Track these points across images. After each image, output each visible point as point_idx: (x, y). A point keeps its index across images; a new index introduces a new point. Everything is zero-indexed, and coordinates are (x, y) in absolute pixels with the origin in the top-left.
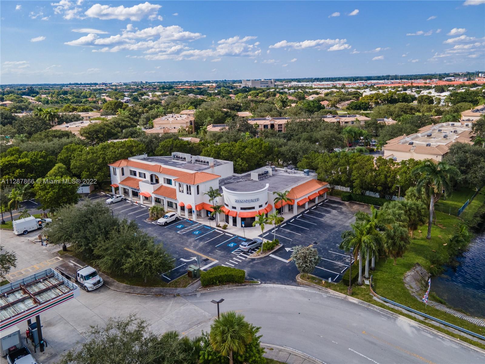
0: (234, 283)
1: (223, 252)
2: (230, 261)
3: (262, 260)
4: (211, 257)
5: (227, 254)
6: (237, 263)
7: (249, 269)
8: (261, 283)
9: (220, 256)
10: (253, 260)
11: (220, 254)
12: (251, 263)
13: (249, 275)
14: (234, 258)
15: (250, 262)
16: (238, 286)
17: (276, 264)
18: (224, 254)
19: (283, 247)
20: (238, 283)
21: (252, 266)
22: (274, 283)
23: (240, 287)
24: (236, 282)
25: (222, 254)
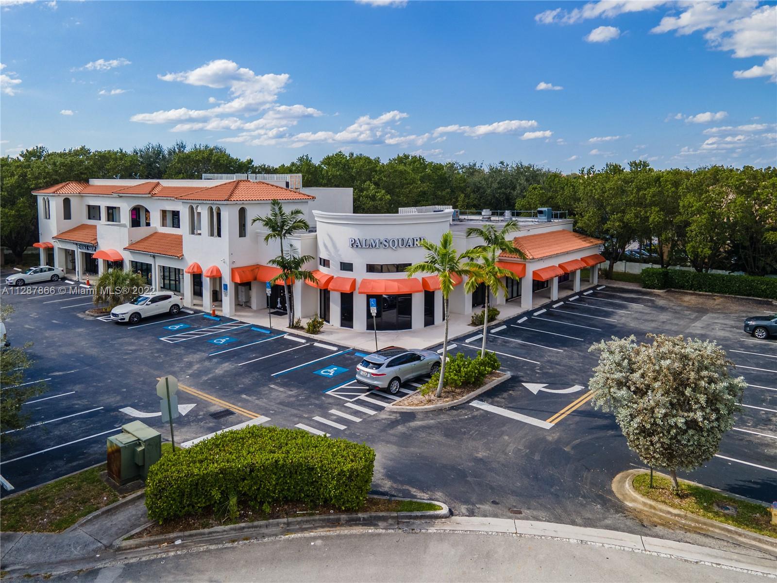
0: (315, 507)
1: (294, 392)
2: (317, 418)
3: (444, 418)
4: (245, 404)
5: (308, 398)
6: (342, 427)
7: (393, 449)
8: (451, 513)
9: (281, 403)
10: (408, 416)
11: (283, 396)
12: (400, 428)
13: (391, 474)
14: (333, 411)
15: (393, 424)
16: (336, 523)
17: (502, 433)
18: (297, 396)
19: (514, 382)
20: (339, 510)
21: (405, 440)
22: (515, 513)
23: (345, 531)
24: (327, 505)
25: (291, 396)
